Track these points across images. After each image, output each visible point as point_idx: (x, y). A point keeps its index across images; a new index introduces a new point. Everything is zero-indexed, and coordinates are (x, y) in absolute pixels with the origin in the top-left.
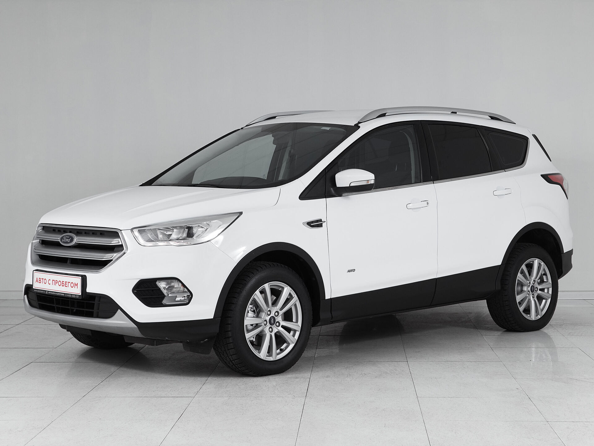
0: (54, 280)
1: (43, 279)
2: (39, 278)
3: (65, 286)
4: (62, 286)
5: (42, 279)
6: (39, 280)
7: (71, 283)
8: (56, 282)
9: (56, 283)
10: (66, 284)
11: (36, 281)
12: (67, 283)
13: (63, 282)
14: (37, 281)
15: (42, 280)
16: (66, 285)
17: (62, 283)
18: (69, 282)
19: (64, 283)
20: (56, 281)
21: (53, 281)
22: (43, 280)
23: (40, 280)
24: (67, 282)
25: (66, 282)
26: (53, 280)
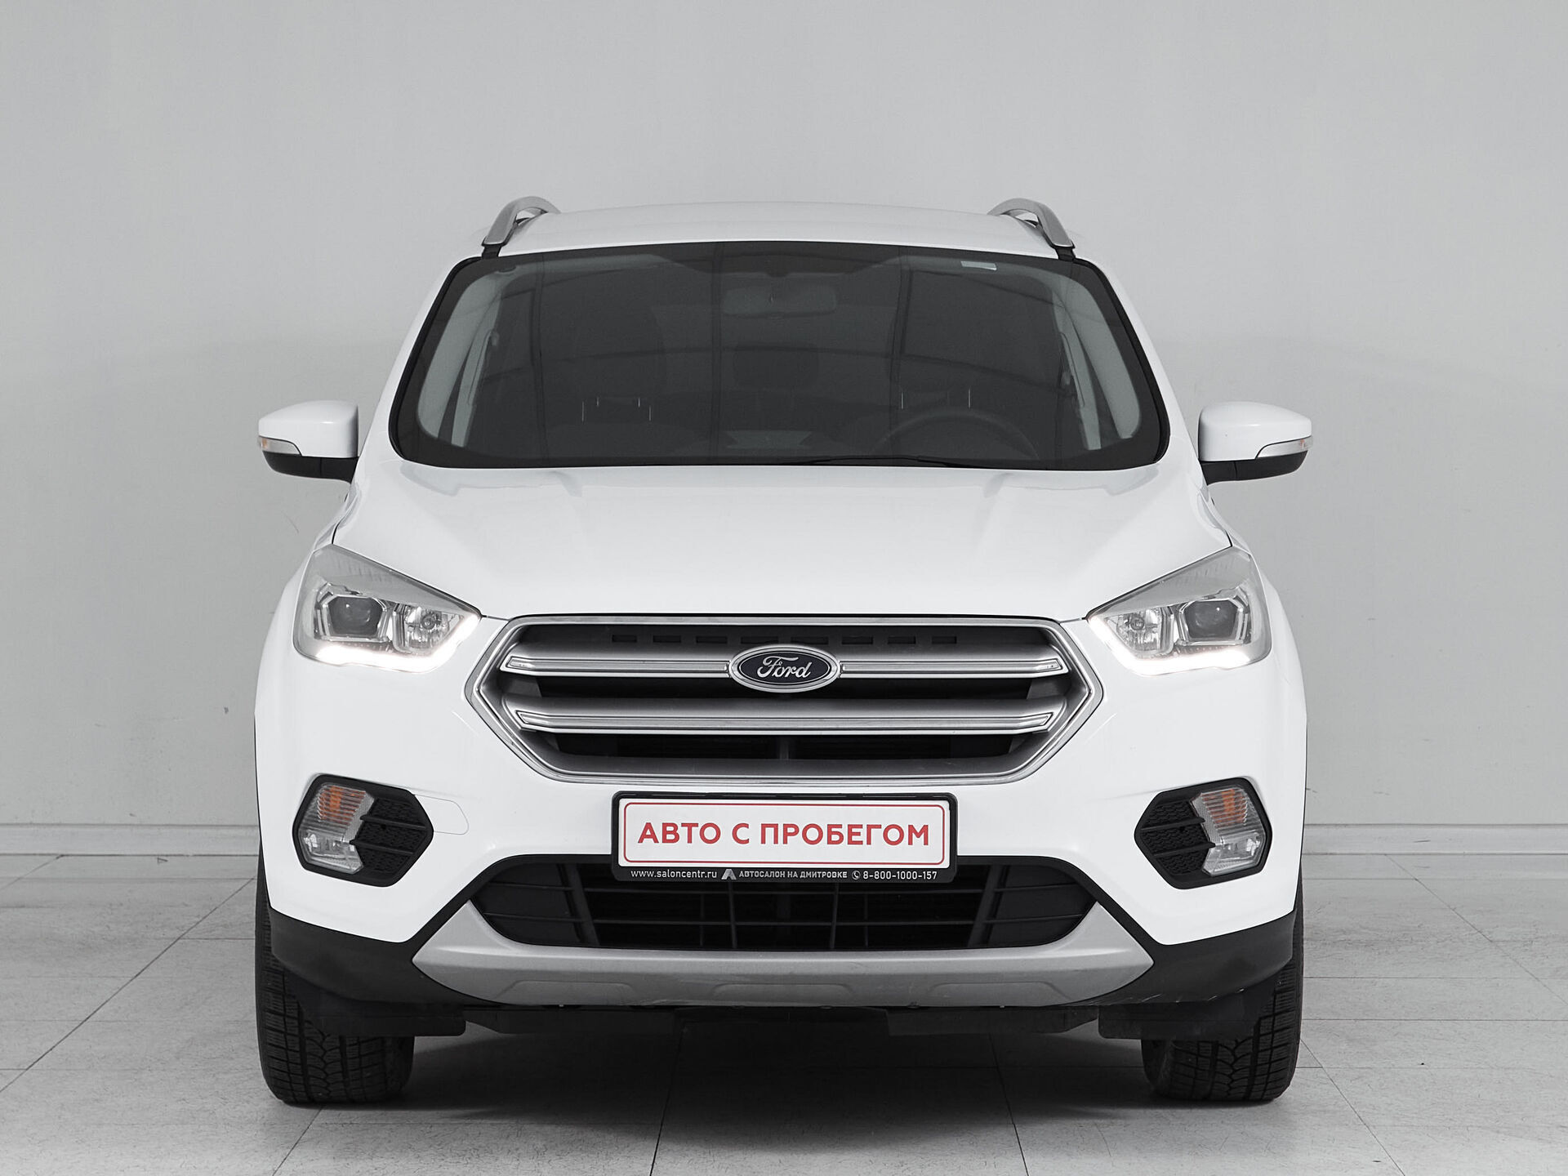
0: (775, 826)
1: (690, 826)
2: (665, 825)
3: (850, 842)
4: (830, 842)
5: (683, 825)
6: (665, 833)
7: (883, 828)
8: (790, 830)
9: (786, 834)
10: (851, 834)
11: (643, 836)
12: (864, 831)
13: (830, 827)
14: (653, 836)
15: (683, 832)
16: (854, 838)
17: (830, 833)
18: (870, 827)
19: (844, 831)
20: (786, 826)
21: (770, 832)
22: (696, 831)
23: (674, 832)
24: (861, 826)
25: (850, 827)
26: (764, 826)
